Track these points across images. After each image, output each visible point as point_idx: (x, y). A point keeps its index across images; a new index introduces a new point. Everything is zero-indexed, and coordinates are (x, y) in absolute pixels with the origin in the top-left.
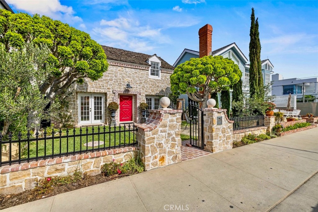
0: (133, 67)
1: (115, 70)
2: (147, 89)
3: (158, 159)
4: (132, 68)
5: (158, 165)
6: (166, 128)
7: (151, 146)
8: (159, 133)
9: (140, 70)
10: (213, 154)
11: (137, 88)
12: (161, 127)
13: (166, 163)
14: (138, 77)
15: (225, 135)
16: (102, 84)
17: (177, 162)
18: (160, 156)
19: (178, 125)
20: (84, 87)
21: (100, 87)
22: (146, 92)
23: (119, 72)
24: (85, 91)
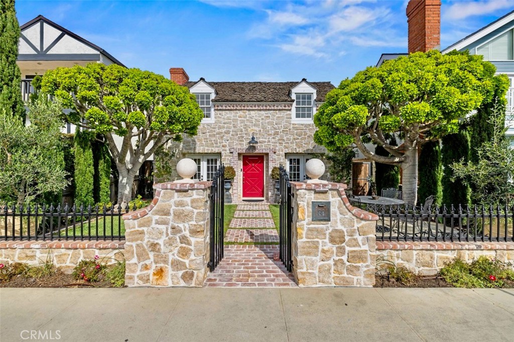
0: (262, 108)
1: (233, 117)
2: (288, 143)
3: (151, 272)
4: (260, 110)
5: (151, 282)
6: (168, 217)
7: (138, 245)
8: (153, 225)
9: (275, 111)
10: (297, 287)
11: (269, 141)
12: (156, 214)
13: (168, 281)
14: (271, 123)
15: (344, 249)
16: (214, 140)
17: (193, 285)
18: (156, 267)
19: (195, 214)
20: (191, 146)
21: (213, 144)
22: (286, 147)
23: (239, 119)
24: (193, 152)
